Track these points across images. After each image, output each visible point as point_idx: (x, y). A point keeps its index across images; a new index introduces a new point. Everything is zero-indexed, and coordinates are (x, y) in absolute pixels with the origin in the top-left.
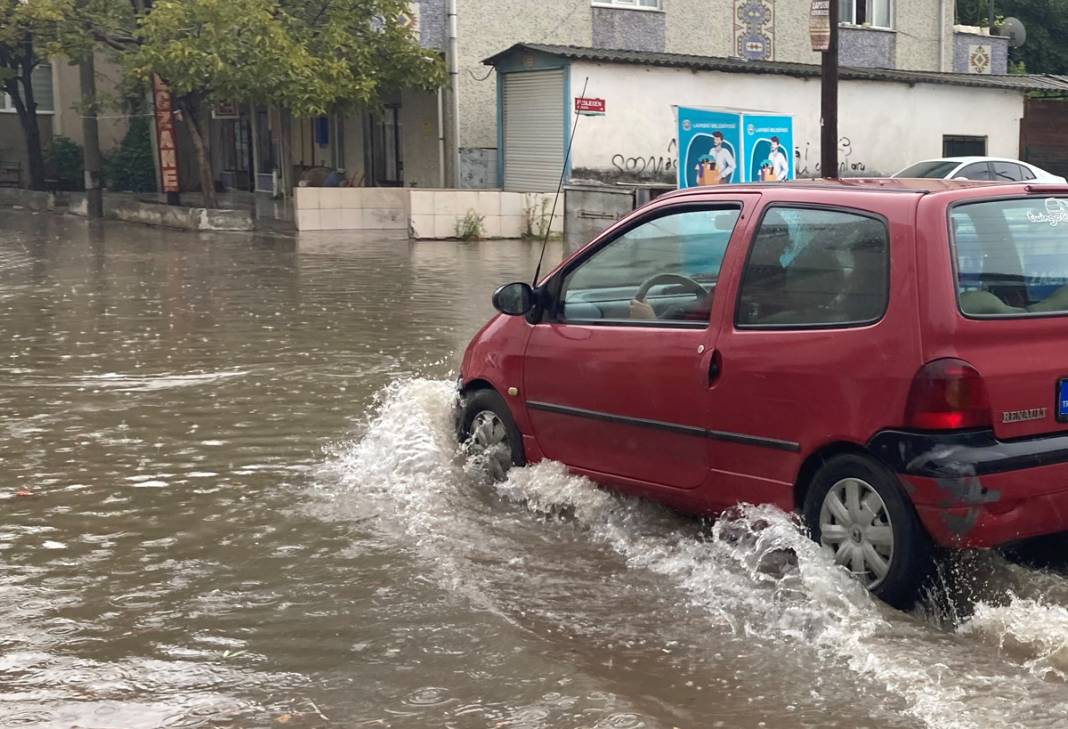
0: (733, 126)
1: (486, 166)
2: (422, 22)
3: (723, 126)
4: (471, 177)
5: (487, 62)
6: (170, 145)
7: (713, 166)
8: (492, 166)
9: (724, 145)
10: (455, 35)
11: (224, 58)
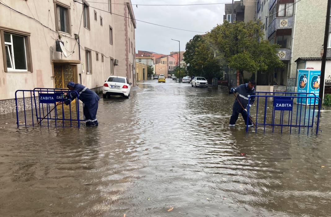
0: (307, 73)
1: (293, 82)
2: (286, 55)
3: (306, 73)
4: (290, 84)
5: (295, 62)
6: (238, 78)
7: (303, 81)
8: (294, 82)
9: (306, 77)
10: (292, 57)
11: (240, 64)
